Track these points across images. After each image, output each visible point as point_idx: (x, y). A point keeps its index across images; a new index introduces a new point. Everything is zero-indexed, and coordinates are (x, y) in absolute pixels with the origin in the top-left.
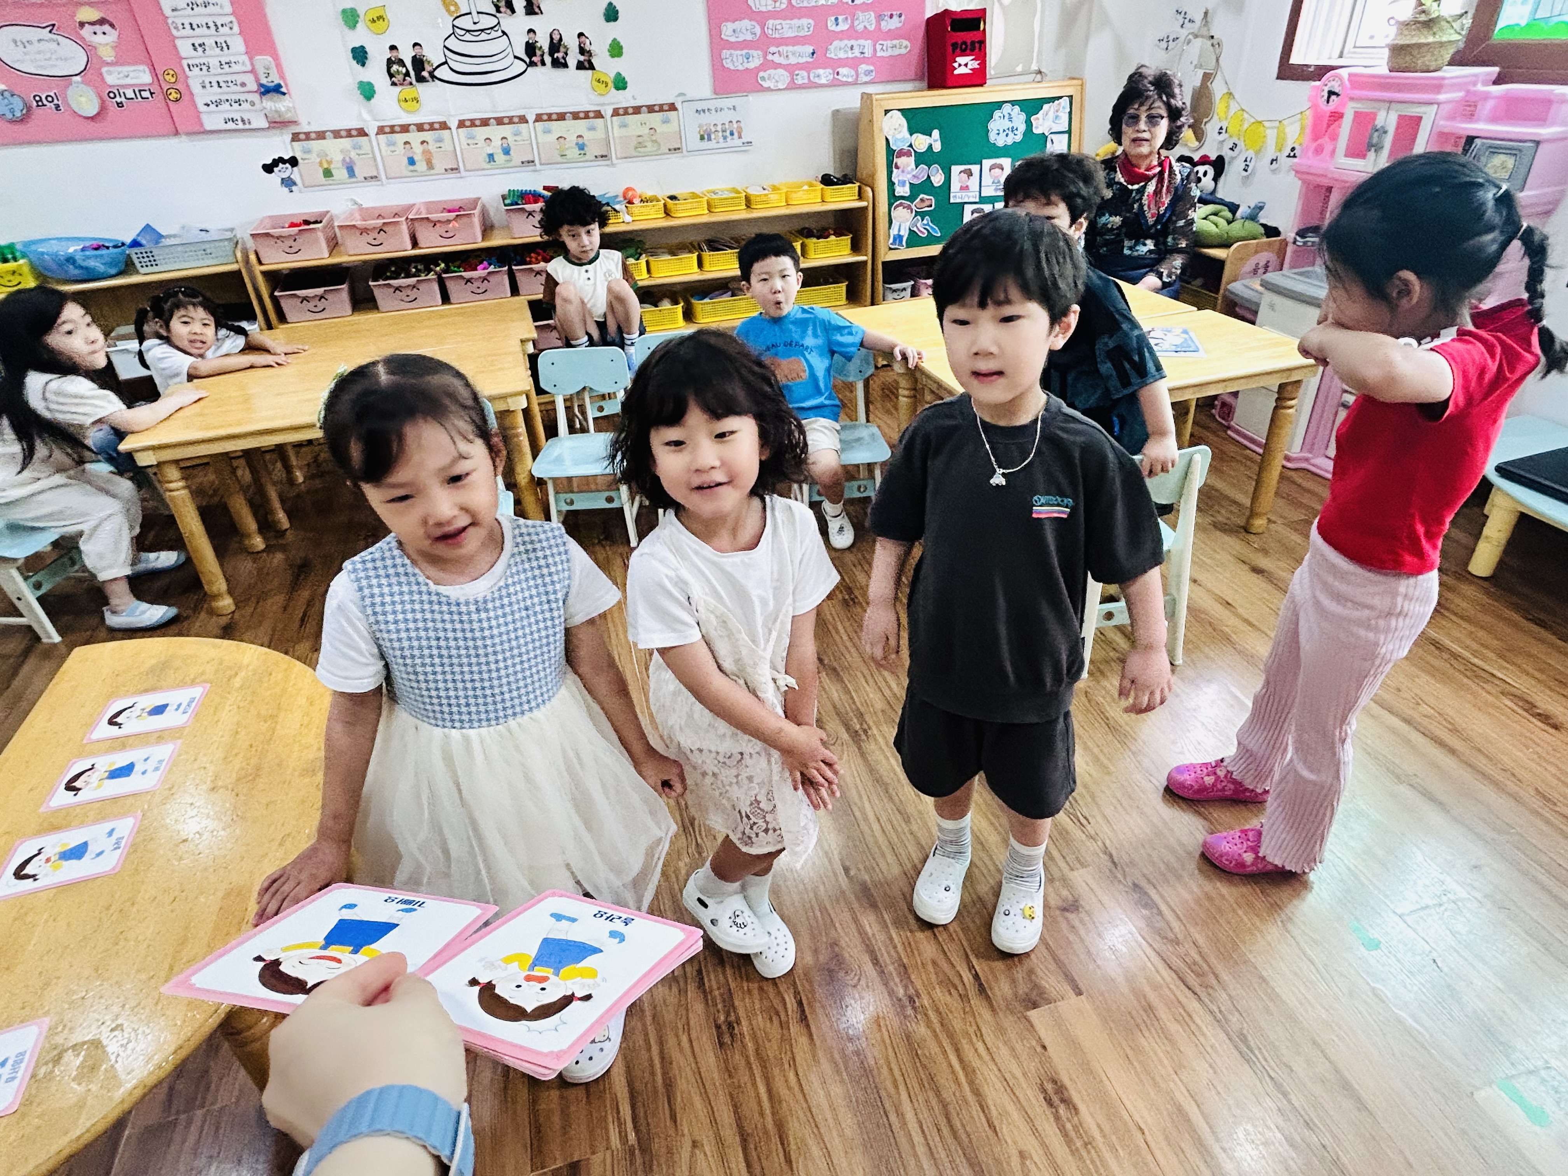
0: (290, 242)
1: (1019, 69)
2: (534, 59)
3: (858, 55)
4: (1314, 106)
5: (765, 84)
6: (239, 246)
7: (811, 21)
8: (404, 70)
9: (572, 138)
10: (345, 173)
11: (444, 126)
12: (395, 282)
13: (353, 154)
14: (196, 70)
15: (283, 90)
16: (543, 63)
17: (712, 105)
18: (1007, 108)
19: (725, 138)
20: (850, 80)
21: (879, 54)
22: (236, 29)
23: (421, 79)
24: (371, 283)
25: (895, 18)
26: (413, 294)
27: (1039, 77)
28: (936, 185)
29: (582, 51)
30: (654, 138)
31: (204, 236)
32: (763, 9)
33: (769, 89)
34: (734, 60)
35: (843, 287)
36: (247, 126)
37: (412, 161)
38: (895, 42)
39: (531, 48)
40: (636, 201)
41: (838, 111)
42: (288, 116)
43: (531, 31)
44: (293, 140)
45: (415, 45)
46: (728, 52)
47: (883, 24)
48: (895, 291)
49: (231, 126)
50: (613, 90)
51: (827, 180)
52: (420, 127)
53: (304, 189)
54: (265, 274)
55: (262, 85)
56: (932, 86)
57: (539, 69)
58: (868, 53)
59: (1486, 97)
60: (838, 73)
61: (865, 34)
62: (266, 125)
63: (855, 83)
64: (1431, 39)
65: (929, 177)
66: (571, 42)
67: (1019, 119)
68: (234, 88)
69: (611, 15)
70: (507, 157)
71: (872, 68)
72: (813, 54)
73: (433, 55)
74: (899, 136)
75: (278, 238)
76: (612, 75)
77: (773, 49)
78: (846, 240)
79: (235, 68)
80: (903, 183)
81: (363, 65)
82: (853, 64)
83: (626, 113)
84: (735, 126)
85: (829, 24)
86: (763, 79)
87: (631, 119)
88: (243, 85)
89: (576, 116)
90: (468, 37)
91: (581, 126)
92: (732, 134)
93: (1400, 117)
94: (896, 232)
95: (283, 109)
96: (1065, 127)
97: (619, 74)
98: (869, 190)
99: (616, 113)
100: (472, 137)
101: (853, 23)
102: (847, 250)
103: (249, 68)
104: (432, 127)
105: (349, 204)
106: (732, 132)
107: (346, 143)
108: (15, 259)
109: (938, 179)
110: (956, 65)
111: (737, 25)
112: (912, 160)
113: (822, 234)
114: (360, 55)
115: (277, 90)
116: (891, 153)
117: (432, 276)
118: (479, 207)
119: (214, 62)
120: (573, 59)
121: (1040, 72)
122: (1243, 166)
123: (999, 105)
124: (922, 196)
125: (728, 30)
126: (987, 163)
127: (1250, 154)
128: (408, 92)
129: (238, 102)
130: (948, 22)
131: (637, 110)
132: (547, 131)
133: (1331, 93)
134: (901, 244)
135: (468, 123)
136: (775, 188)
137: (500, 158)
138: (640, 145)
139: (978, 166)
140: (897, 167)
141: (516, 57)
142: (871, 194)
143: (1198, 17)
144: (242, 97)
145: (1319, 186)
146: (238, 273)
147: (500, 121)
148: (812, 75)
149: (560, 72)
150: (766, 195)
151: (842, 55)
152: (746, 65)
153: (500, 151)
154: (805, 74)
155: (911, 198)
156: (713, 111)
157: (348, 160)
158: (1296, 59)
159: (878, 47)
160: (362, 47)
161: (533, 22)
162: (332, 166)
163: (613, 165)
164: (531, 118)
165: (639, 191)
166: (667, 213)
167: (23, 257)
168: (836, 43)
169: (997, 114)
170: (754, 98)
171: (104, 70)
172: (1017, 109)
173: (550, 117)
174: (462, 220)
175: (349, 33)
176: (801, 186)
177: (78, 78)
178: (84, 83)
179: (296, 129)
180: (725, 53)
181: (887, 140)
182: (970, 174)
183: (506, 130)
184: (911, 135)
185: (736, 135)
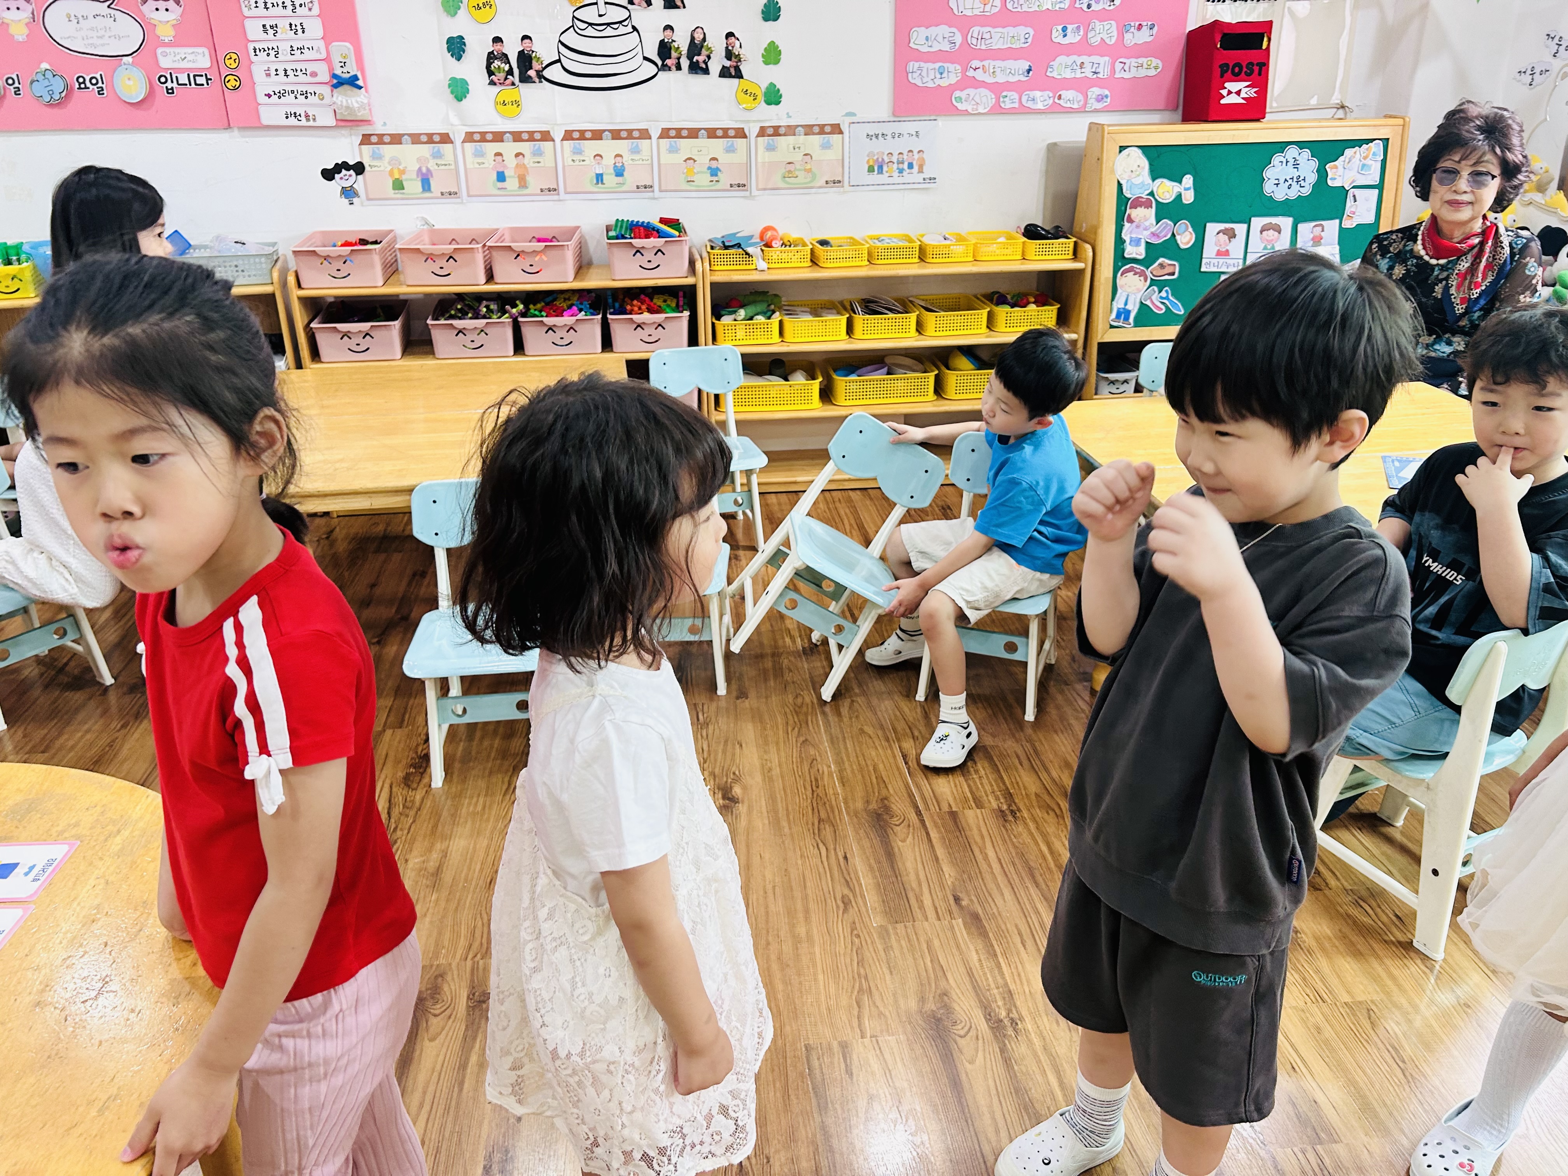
0: (339, 264)
1: (1314, 102)
2: (668, 62)
3: (1090, 75)
5: (960, 106)
6: (279, 264)
7: (1030, 30)
8: (507, 67)
9: (704, 160)
10: (418, 186)
11: (546, 136)
12: (458, 323)
13: (432, 165)
14: (262, 55)
15: (360, 83)
16: (679, 67)
17: (888, 129)
18: (1292, 152)
19: (901, 171)
20: (1075, 106)
21: (1118, 75)
22: (316, 10)
23: (525, 79)
24: (430, 322)
25: (1145, 30)
26: (480, 339)
27: (1340, 113)
28: (1182, 246)
29: (729, 55)
30: (808, 167)
31: (240, 250)
32: (969, 13)
33: (966, 113)
34: (925, 75)
36: (311, 123)
37: (501, 177)
38: (1140, 60)
40: (776, 244)
41: (1055, 144)
42: (360, 115)
43: (668, 27)
44: (362, 143)
45: (525, 37)
46: (917, 65)
47: (1128, 37)
48: (1113, 382)
49: (292, 121)
50: (763, 104)
51: (1032, 232)
52: (517, 137)
53: (367, 203)
54: (304, 300)
55: (334, 76)
56: (1187, 118)
57: (673, 75)
58: (1104, 73)
60: (1060, 97)
61: (1102, 49)
62: (333, 123)
63: (1082, 110)
65: (1173, 235)
66: (716, 44)
67: (1308, 167)
68: (302, 78)
69: (771, 13)
70: (620, 179)
71: (1107, 92)
72: (1029, 71)
73: (545, 51)
74: (1137, 181)
75: (326, 258)
76: (764, 86)
77: (975, 63)
78: (1051, 309)
79: (308, 55)
80: (1136, 242)
81: (459, 59)
82: (1081, 85)
83: (776, 133)
84: (916, 156)
85: (1055, 34)
86: (959, 99)
87: (783, 142)
88: (314, 74)
89: (712, 133)
90: (590, 31)
91: (717, 146)
92: (911, 166)
94: (1122, 306)
95: (356, 105)
96: (1376, 180)
97: (772, 85)
98: (1088, 248)
99: (762, 132)
100: (579, 152)
101: (1086, 34)
103: (324, 55)
104: (531, 137)
105: (419, 223)
107: (425, 150)
108: (19, 261)
109: (1186, 239)
110: (1224, 92)
111: (933, 31)
112: (1151, 213)
113: (1019, 302)
114: (456, 47)
115: (352, 82)
116: (1123, 203)
117: (506, 319)
118: (576, 237)
119: (284, 47)
120: (717, 63)
121: (1343, 107)
123: (1281, 146)
124: (1161, 260)
125: (919, 38)
126: (1258, 223)
129: (305, 95)
130: (1218, 37)
131: (791, 130)
132: (673, 150)
134: (1127, 319)
135: (576, 135)
136: (960, 239)
137: (610, 179)
138: (789, 175)
139: (1245, 226)
140: (1130, 220)
141: (645, 58)
142: (1091, 254)
144: (311, 89)
146: (272, 296)
147: (616, 135)
148: (1024, 99)
149: (700, 79)
150: (949, 246)
151: (1068, 74)
152: (938, 82)
153: (612, 171)
154: (1015, 95)
155: (1147, 262)
156: (889, 137)
157: (424, 170)
159: (1118, 66)
160: (461, 38)
161: (672, 16)
162: (404, 177)
163: (751, 197)
164: (655, 133)
165: (781, 232)
166: (814, 261)
167: (26, 259)
168: (1062, 59)
169: (1277, 159)
170: (945, 125)
171: (159, 51)
172: (1307, 153)
173: (679, 134)
174: (552, 253)
175: (447, 20)
176: (993, 237)
177: (130, 59)
178: (133, 64)
179: (367, 130)
180: (913, 66)
181: (1120, 185)
182: (1232, 235)
183: (622, 146)
184: (1154, 180)
185: (916, 168)
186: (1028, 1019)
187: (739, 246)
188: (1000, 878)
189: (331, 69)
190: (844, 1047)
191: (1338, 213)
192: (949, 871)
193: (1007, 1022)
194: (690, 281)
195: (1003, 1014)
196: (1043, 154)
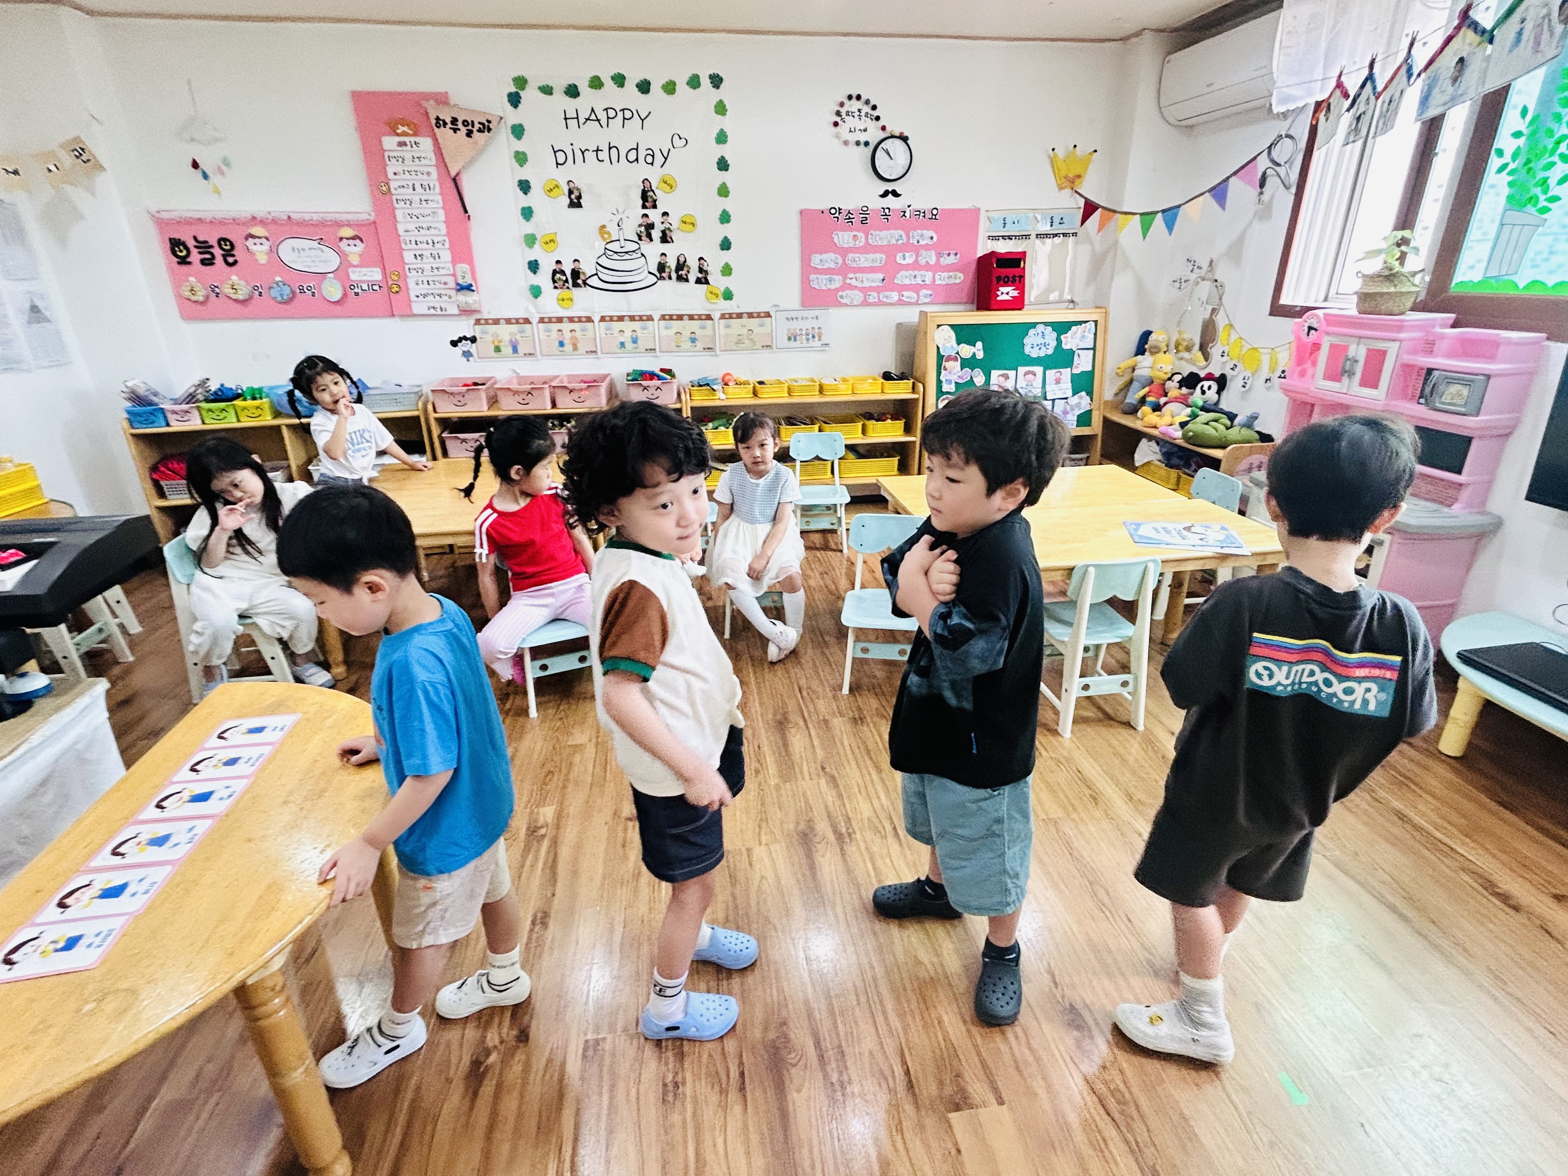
0: (460, 398)
1: (1053, 298)
2: (664, 275)
3: (920, 282)
4: (1298, 338)
5: (843, 301)
6: (423, 398)
7: (884, 256)
8: (564, 278)
9: (686, 334)
10: (510, 350)
11: (589, 320)
13: (518, 337)
14: (414, 272)
16: (670, 278)
17: (799, 314)
18: (1040, 328)
19: (808, 340)
20: (912, 301)
21: (937, 282)
22: (447, 245)
25: (952, 256)
27: (1071, 305)
29: (701, 270)
30: (751, 337)
31: (399, 390)
32: (846, 246)
33: (846, 305)
34: (820, 282)
35: (895, 461)
36: (444, 313)
37: (561, 344)
38: (950, 274)
39: (662, 267)
40: (731, 384)
41: (901, 324)
42: (473, 308)
43: (663, 254)
44: (475, 324)
45: (575, 260)
46: (815, 276)
47: (942, 259)
49: (432, 311)
50: (722, 300)
51: (887, 376)
52: (571, 320)
53: (478, 360)
54: (438, 420)
55: (458, 284)
56: (980, 308)
57: (667, 282)
58: (929, 281)
59: (1442, 337)
60: (902, 296)
61: (927, 267)
62: (456, 312)
63: (917, 303)
64: (1392, 289)
65: (971, 378)
66: (693, 264)
67: (1051, 336)
68: (438, 285)
69: (726, 245)
70: (635, 345)
71: (929, 292)
72: (883, 280)
73: (587, 268)
74: (949, 345)
75: (452, 394)
76: (722, 289)
77: (851, 275)
78: (900, 424)
79: (442, 272)
80: (949, 382)
81: (535, 273)
82: (916, 288)
83: (731, 317)
84: (817, 331)
85: (898, 258)
87: (734, 322)
88: (445, 283)
89: (691, 317)
90: (615, 257)
92: (814, 337)
93: (1369, 350)
96: (1091, 345)
97: (727, 288)
98: (921, 386)
99: (723, 317)
101: (917, 258)
102: (901, 432)
103: (452, 272)
104: (580, 320)
105: (511, 374)
106: (814, 335)
107: (514, 328)
108: (261, 398)
109: (979, 379)
110: (999, 293)
111: (824, 256)
112: (957, 365)
113: (880, 418)
114: (534, 266)
115: (469, 288)
116: (940, 358)
118: (607, 380)
119: (427, 267)
120: (693, 275)
121: (1072, 301)
122: (1242, 383)
123: (1034, 325)
125: (816, 260)
126: (1022, 370)
127: (1248, 374)
128: (565, 293)
129: (440, 295)
130: (994, 260)
131: (740, 316)
132: (667, 328)
133: (1310, 328)
135: (608, 319)
136: (844, 380)
137: (629, 345)
138: (739, 342)
140: (945, 369)
142: (922, 389)
143: (1205, 265)
144: (443, 292)
145: (1305, 403)
146: (418, 417)
147: (632, 318)
148: (881, 296)
149: (683, 285)
150: (838, 385)
151: (907, 282)
152: (829, 286)
153: (630, 340)
154: (876, 294)
156: (800, 319)
157: (514, 340)
158: (1284, 300)
159: (937, 277)
160: (536, 261)
162: (501, 345)
163: (716, 356)
164: (656, 318)
165: (735, 376)
166: (755, 393)
167: (267, 396)
168: (903, 273)
169: (1032, 332)
170: (833, 311)
171: (350, 270)
172: (1049, 329)
173: (671, 317)
174: (592, 390)
175: (527, 249)
176: (865, 379)
177: (331, 275)
178: (335, 278)
179: (478, 316)
180: (813, 277)
181: (938, 348)
182: (1007, 377)
183: (637, 325)
184: (959, 344)
185: (817, 338)
186: (858, 833)
187: (708, 385)
188: (850, 756)
189: (456, 280)
190: (749, 850)
191: (1069, 364)
192: (820, 754)
193: (846, 835)
194: (678, 406)
195: (844, 830)
196: (894, 329)
